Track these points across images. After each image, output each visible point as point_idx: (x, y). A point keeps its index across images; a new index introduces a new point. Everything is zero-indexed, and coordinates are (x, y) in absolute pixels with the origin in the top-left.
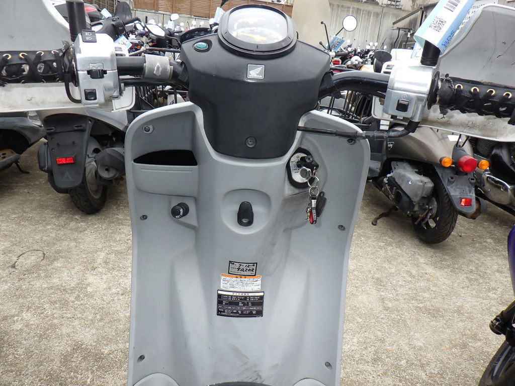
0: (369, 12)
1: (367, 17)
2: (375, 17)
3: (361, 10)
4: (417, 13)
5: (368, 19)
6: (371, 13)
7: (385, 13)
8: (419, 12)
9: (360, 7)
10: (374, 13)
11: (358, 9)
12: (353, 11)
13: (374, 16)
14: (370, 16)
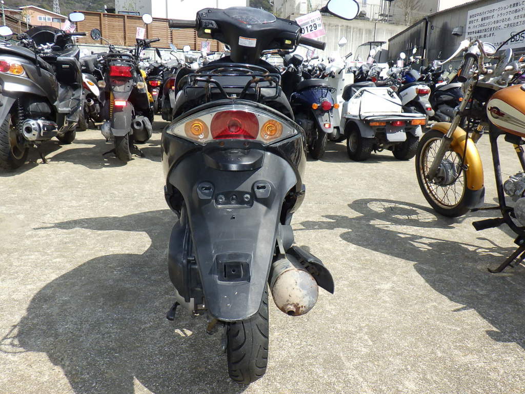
0: (360, 29)
1: (358, 35)
2: (368, 35)
3: (350, 28)
4: (419, 25)
5: (359, 37)
6: (363, 30)
7: (378, 29)
8: (422, 23)
9: (349, 25)
10: (366, 30)
11: (347, 26)
12: (341, 29)
13: (366, 34)
14: (362, 34)
